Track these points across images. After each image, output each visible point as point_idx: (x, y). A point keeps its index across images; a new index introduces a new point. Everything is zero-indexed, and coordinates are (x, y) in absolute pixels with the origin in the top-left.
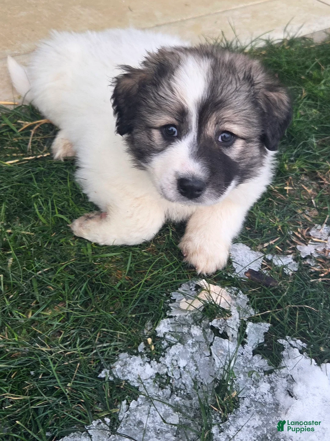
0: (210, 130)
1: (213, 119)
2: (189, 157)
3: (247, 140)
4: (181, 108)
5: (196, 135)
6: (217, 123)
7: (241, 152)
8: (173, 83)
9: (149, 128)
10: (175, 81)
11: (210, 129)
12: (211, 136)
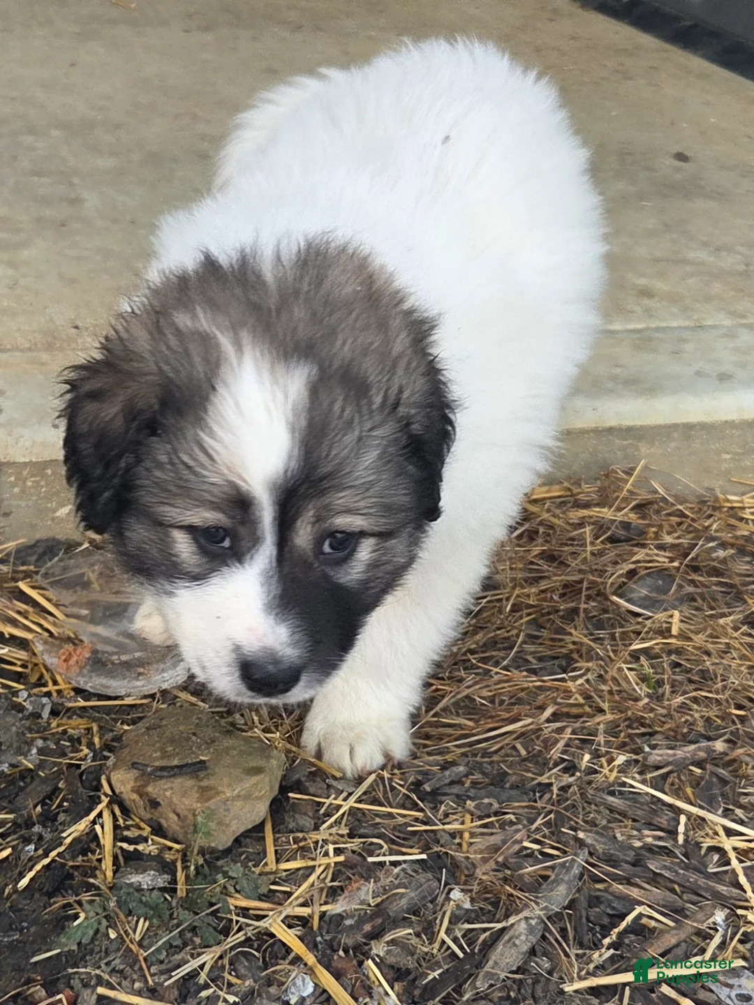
0: (303, 536)
1: (309, 514)
2: (265, 611)
3: (383, 535)
4: (234, 492)
5: (275, 553)
6: (319, 519)
7: (369, 565)
8: (208, 441)
9: (162, 525)
10: (212, 434)
11: (301, 532)
12: (304, 550)
